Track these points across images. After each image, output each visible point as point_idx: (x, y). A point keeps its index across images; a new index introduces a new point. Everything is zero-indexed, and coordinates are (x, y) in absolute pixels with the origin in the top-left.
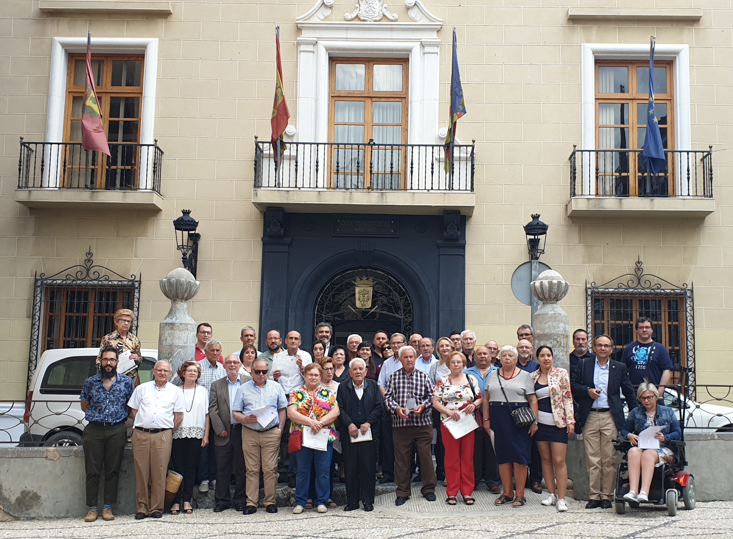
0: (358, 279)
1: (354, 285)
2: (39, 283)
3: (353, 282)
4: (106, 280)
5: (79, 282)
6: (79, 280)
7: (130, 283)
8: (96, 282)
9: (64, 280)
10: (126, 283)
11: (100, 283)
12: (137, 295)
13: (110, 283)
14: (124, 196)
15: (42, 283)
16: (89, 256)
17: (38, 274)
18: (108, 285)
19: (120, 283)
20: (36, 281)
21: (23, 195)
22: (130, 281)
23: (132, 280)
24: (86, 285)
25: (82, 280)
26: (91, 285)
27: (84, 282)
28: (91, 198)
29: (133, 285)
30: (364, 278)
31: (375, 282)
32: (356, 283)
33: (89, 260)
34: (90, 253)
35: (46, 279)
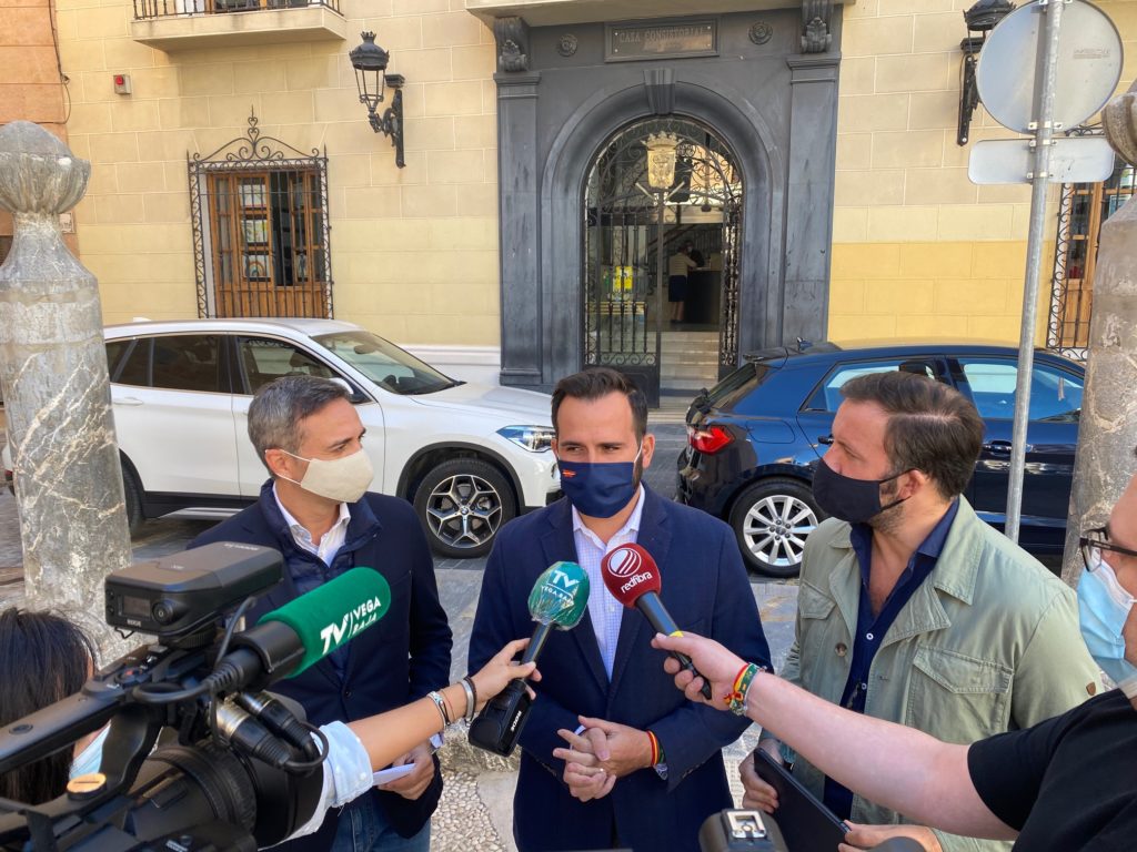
0: (652, 137)
1: (645, 150)
2: (194, 169)
3: (644, 143)
4: (281, 159)
5: (244, 164)
6: (244, 160)
7: (312, 162)
8: (266, 164)
9: (225, 162)
10: (306, 162)
11: (272, 164)
12: (323, 180)
13: (285, 163)
14: (279, 19)
15: (198, 169)
16: (253, 123)
17: (191, 155)
18: (283, 167)
19: (298, 163)
20: (190, 165)
21: (142, 30)
22: (311, 158)
23: (315, 158)
24: (255, 168)
25: (249, 161)
26: (261, 168)
27: (251, 164)
28: (235, 25)
29: (317, 165)
30: (663, 134)
31: (680, 141)
32: (649, 145)
33: (254, 129)
34: (253, 119)
35: (201, 162)
